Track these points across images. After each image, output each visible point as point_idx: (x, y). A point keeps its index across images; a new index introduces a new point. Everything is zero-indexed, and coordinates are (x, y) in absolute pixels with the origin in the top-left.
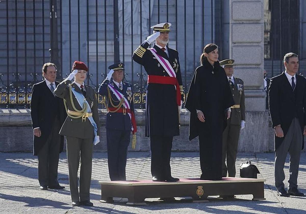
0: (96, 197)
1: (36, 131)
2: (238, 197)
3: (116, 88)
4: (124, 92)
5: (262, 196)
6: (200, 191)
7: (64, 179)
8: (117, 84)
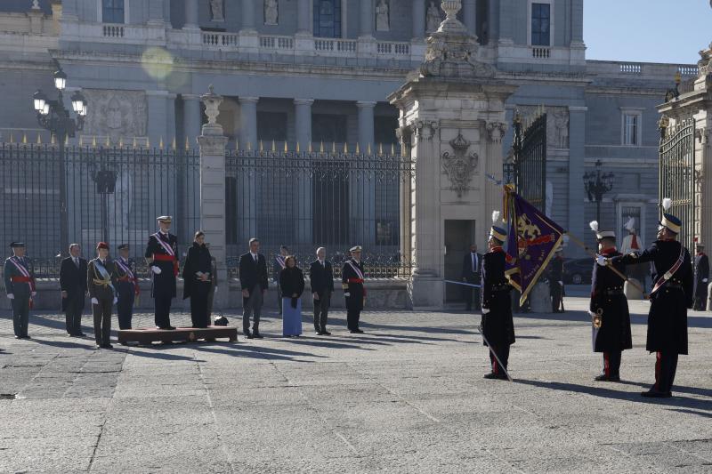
0: (114, 342)
1: (63, 294)
2: (218, 339)
3: (123, 263)
4: (129, 266)
5: (236, 339)
6: (192, 336)
7: (88, 329)
8: (125, 260)
